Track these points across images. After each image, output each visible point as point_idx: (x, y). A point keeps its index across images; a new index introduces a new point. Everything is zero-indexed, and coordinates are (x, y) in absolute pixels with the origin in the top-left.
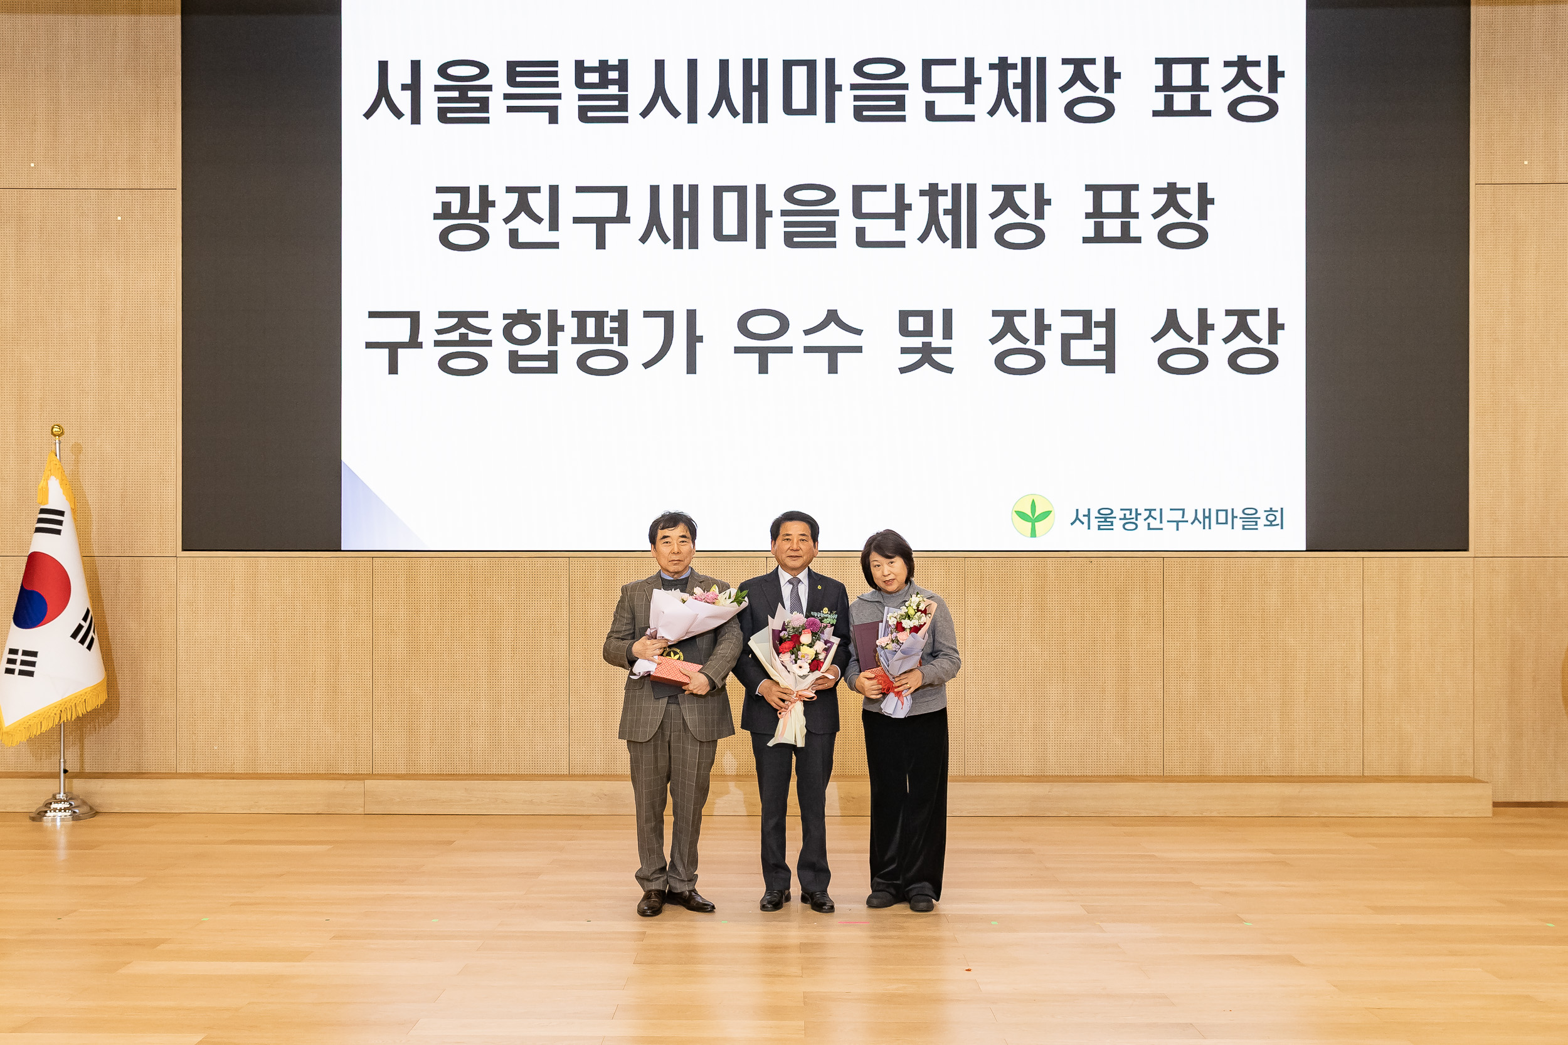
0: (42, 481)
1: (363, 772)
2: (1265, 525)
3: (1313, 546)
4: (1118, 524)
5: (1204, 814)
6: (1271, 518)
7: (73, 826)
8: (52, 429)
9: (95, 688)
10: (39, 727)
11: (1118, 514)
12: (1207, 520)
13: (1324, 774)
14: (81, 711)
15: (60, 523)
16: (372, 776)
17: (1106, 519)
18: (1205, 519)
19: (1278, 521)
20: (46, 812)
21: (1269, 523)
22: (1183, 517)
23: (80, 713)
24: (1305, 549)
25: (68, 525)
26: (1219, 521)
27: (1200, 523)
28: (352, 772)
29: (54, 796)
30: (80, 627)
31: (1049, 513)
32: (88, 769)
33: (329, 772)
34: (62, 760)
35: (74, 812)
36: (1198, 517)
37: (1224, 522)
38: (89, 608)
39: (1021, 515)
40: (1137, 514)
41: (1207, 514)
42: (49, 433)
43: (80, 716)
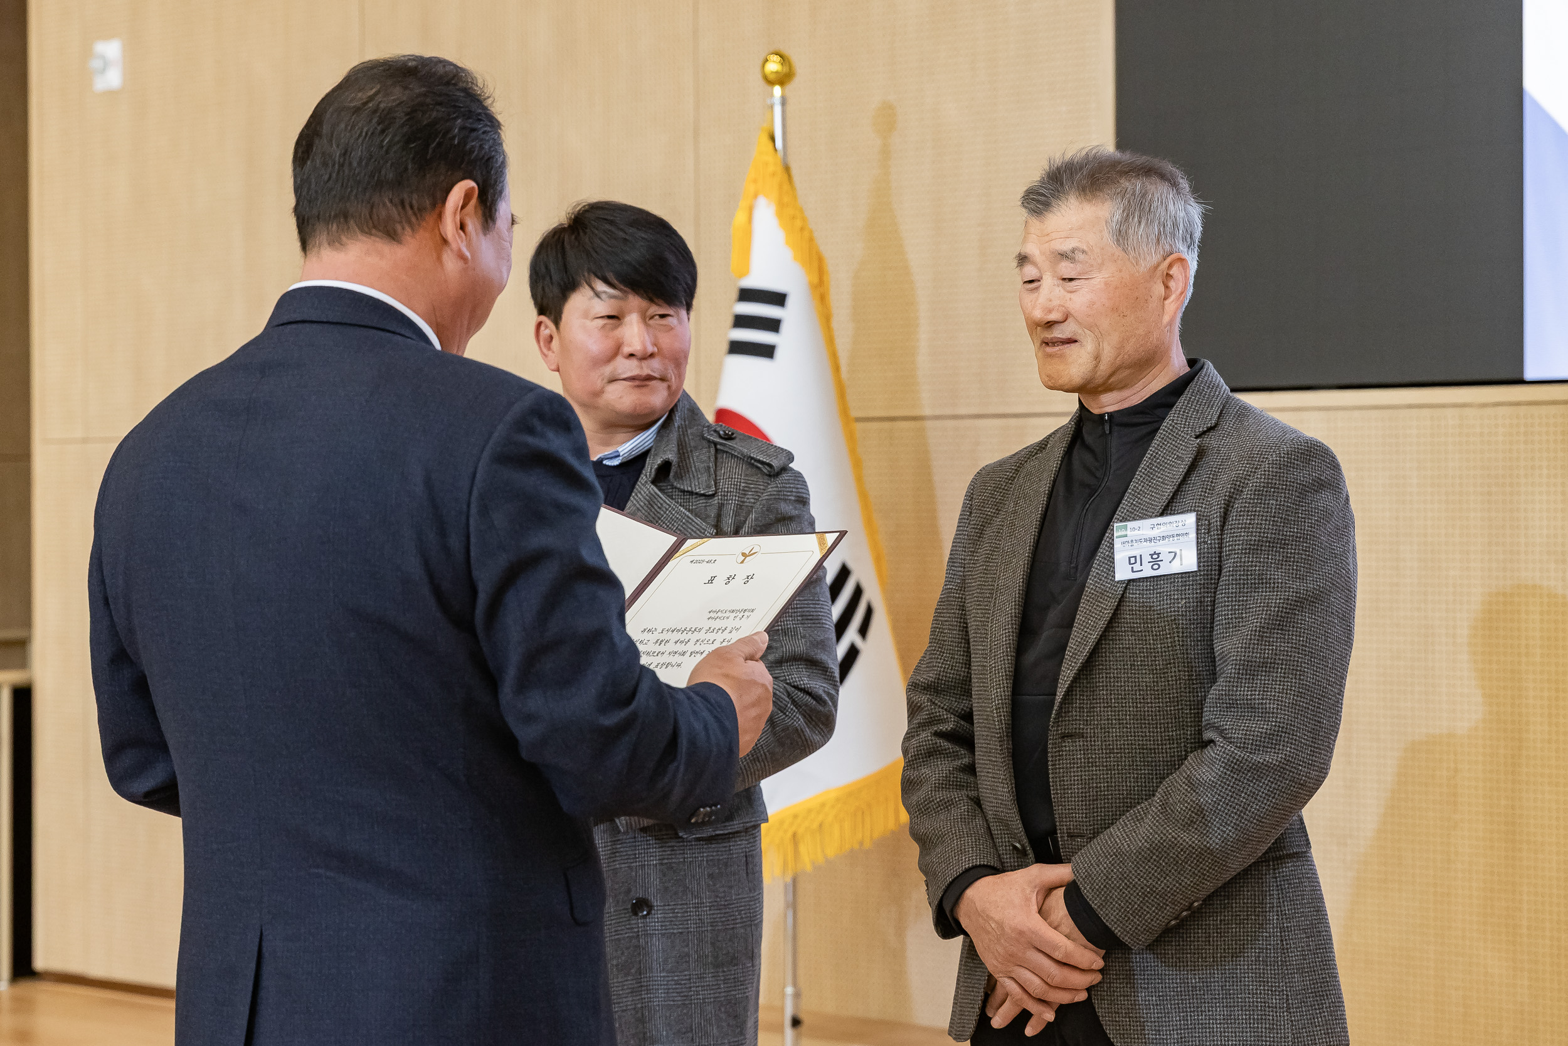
0: (738, 213)
8: (767, 60)
15: (773, 325)
25: (798, 332)
34: (789, 990)
38: (851, 565)
42: (759, 76)
43: (809, 868)
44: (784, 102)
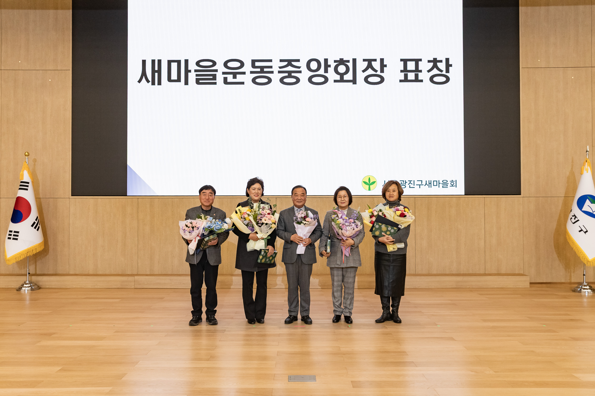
0: (21, 172)
1: (134, 274)
2: (450, 186)
3: (467, 193)
5: (430, 287)
6: (452, 184)
7: (32, 293)
8: (25, 153)
9: (40, 244)
10: (19, 258)
12: (430, 184)
13: (472, 273)
14: (34, 252)
15: (28, 186)
16: (138, 275)
18: (429, 184)
19: (455, 185)
20: (22, 288)
21: (452, 185)
22: (422, 183)
23: (34, 253)
24: (464, 194)
25: (30, 188)
26: (434, 185)
27: (428, 185)
28: (131, 274)
29: (25, 282)
30: (34, 223)
31: (375, 182)
32: (38, 273)
33: (123, 274)
34: (28, 270)
35: (32, 288)
36: (427, 183)
37: (436, 185)
38: (38, 216)
39: (365, 183)
40: (406, 182)
41: (430, 182)
42: (24, 155)
43: (34, 254)
44: (28, 159)
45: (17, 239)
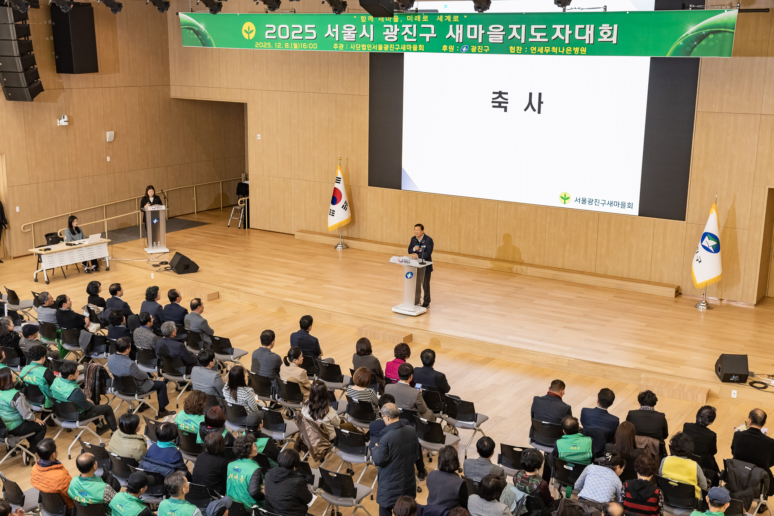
0: (337, 170)
2: (627, 208)
3: (641, 214)
4: (587, 203)
6: (629, 205)
7: (343, 250)
9: (347, 219)
10: (338, 226)
11: (587, 200)
13: (639, 279)
14: (345, 224)
15: (340, 181)
17: (584, 201)
18: (611, 204)
19: (631, 207)
20: (337, 246)
22: (605, 202)
24: (638, 215)
25: (342, 181)
29: (339, 243)
30: (344, 205)
31: (568, 198)
34: (341, 234)
36: (609, 203)
37: (616, 205)
38: (347, 200)
39: (561, 197)
40: (593, 200)
45: (333, 216)
